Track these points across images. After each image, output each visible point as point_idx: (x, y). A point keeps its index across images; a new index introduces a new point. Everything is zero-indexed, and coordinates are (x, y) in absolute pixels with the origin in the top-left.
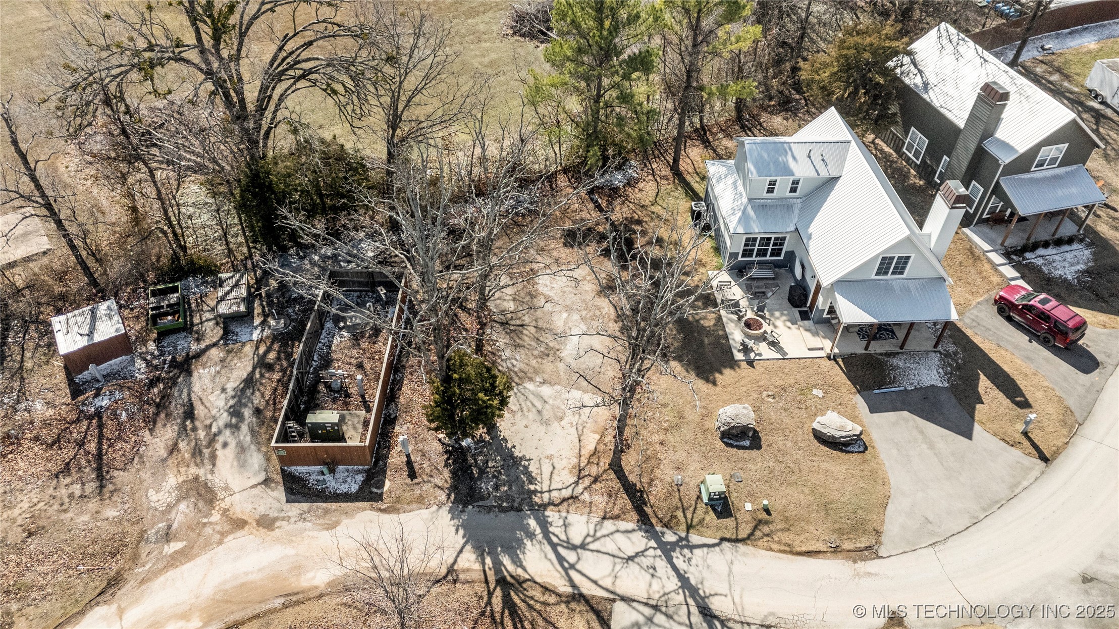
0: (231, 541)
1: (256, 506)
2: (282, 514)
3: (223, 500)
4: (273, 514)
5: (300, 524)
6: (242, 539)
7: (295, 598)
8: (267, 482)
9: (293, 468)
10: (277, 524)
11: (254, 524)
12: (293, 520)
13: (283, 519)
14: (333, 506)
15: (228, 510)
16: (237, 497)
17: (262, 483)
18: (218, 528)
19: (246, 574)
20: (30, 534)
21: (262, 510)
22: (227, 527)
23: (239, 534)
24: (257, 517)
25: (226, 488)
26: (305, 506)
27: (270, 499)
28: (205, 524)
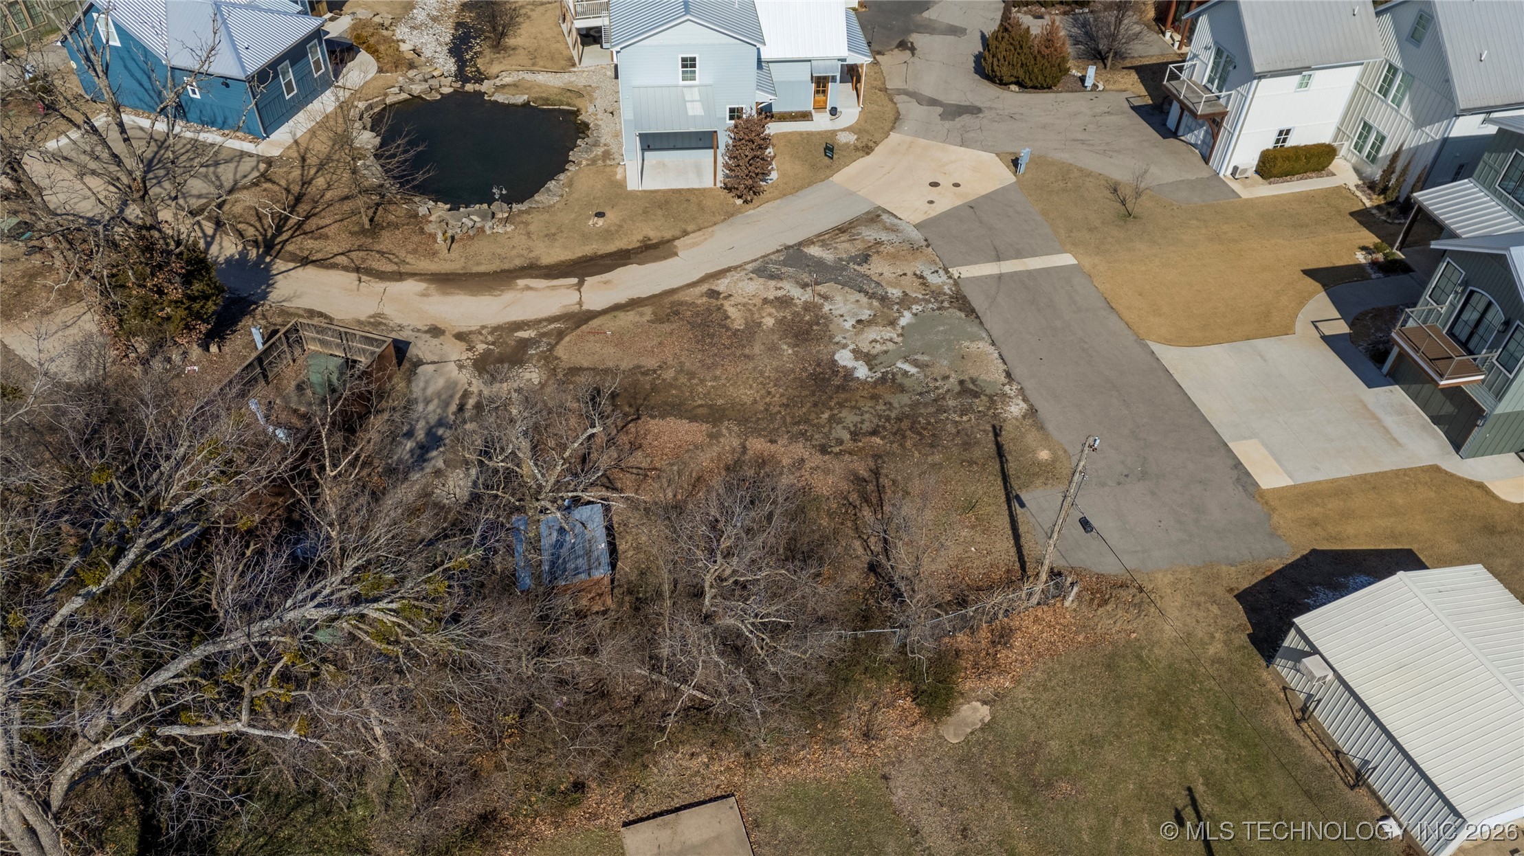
0: (474, 325)
1: (439, 346)
2: (417, 334)
3: (468, 358)
4: (428, 336)
5: (405, 324)
6: (463, 326)
8: (420, 363)
10: (426, 328)
11: (447, 333)
12: (411, 328)
13: (419, 330)
15: (467, 350)
16: (454, 357)
17: (424, 364)
18: (481, 338)
21: (435, 341)
22: (473, 337)
23: (464, 329)
24: (442, 337)
25: (461, 367)
27: (423, 349)
28: (493, 343)
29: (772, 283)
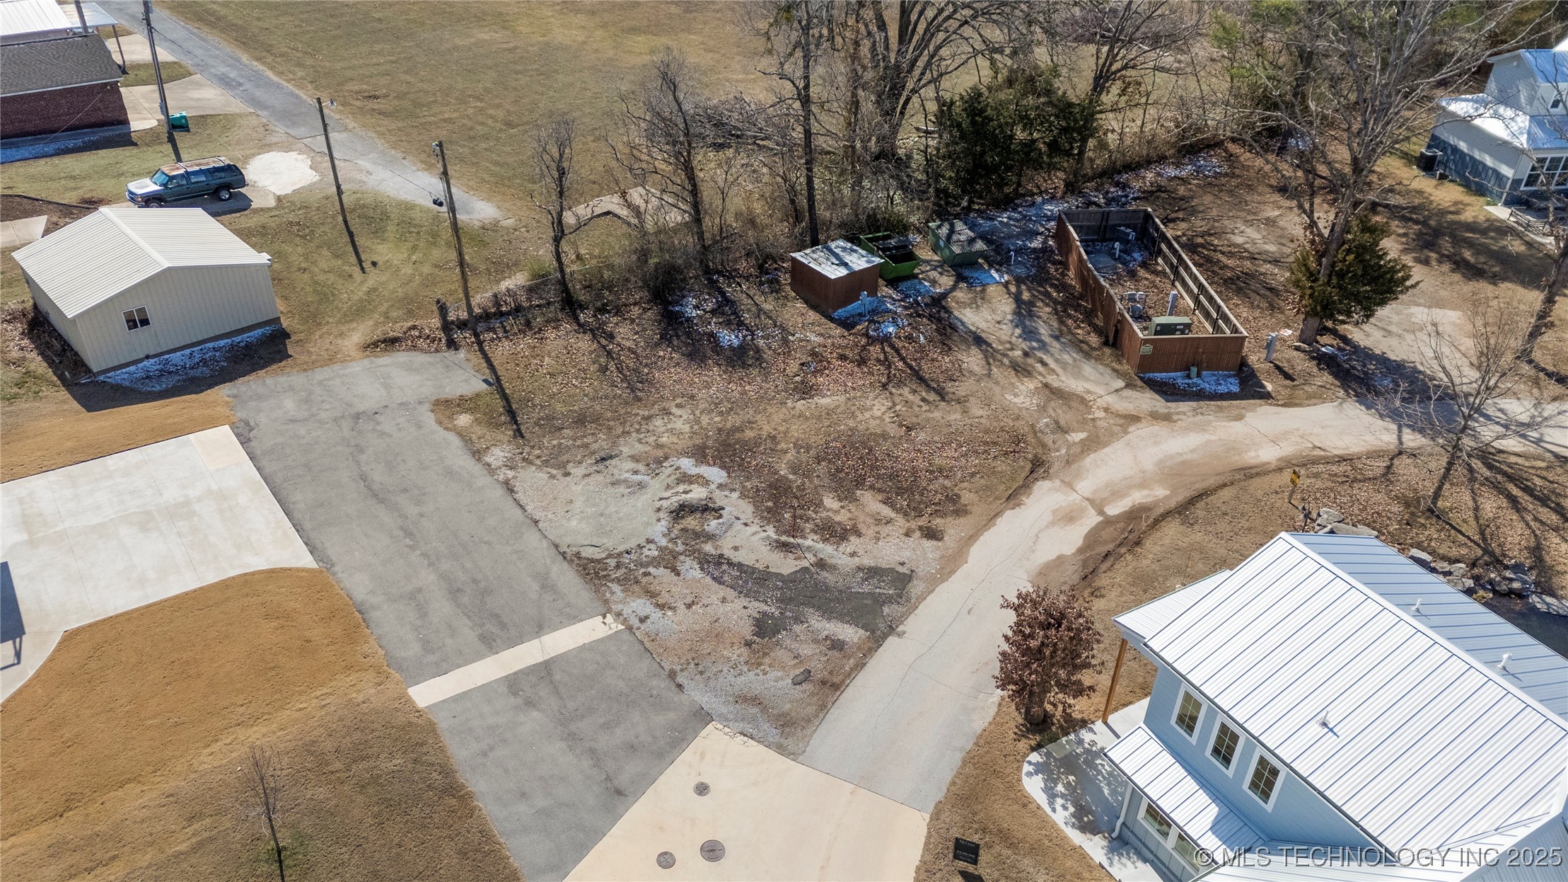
0: (1137, 431)
1: (1137, 405)
2: (1172, 411)
3: (1094, 401)
4: (1161, 410)
5: (1200, 417)
6: (1146, 429)
7: (1253, 471)
8: (1129, 387)
9: (1151, 375)
10: (1175, 418)
11: (1149, 418)
12: (1188, 414)
13: (1177, 414)
14: (1225, 403)
15: (1108, 408)
16: (1107, 399)
17: (1126, 388)
18: (1112, 422)
19: (1180, 454)
20: (909, 429)
21: (1146, 407)
22: (1120, 421)
23: (1139, 425)
24: (1147, 413)
25: (1089, 392)
26: (1194, 404)
27: (1147, 400)
28: (1093, 419)
29: (867, 561)
